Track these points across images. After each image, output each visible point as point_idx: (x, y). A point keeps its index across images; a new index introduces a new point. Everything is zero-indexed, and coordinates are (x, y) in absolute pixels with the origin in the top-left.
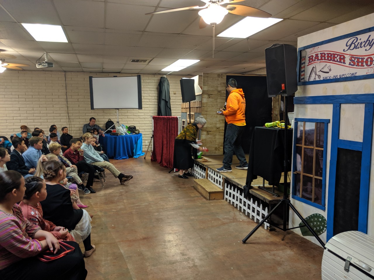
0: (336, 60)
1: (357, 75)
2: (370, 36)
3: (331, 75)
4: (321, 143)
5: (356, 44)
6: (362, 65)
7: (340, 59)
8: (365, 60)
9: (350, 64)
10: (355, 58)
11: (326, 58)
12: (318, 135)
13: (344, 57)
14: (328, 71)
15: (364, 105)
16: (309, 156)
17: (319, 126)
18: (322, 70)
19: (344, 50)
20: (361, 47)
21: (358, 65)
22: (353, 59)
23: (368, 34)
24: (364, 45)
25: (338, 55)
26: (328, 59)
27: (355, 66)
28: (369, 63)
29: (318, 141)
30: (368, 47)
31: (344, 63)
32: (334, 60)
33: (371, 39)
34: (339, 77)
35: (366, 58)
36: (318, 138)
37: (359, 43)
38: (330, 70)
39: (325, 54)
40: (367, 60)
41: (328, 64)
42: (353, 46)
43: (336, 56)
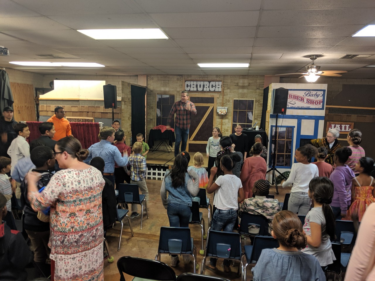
0: (299, 99)
1: (310, 107)
2: (317, 93)
3: (296, 106)
4: (289, 137)
5: (310, 94)
6: (313, 104)
7: (301, 99)
8: (314, 102)
9: (307, 102)
10: (309, 100)
11: (293, 97)
12: (288, 134)
13: (303, 99)
14: (294, 103)
15: (314, 120)
16: (281, 144)
17: (288, 129)
18: (290, 103)
19: (303, 96)
20: (312, 96)
21: (311, 103)
22: (309, 101)
23: (316, 92)
24: (314, 96)
25: (300, 97)
26: (294, 98)
27: (309, 104)
28: (316, 104)
29: (287, 137)
30: (316, 97)
31: (303, 101)
32: (297, 99)
33: (317, 94)
34: (300, 107)
35: (315, 101)
36: (287, 135)
37: (311, 94)
38: (295, 103)
39: (292, 95)
40: (316, 102)
41: (294, 101)
42: (308, 95)
43: (299, 97)
